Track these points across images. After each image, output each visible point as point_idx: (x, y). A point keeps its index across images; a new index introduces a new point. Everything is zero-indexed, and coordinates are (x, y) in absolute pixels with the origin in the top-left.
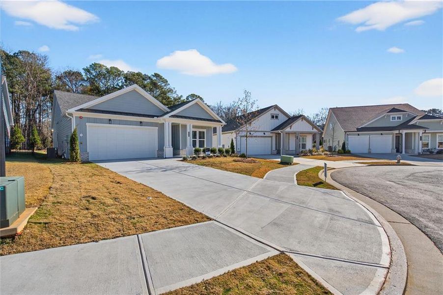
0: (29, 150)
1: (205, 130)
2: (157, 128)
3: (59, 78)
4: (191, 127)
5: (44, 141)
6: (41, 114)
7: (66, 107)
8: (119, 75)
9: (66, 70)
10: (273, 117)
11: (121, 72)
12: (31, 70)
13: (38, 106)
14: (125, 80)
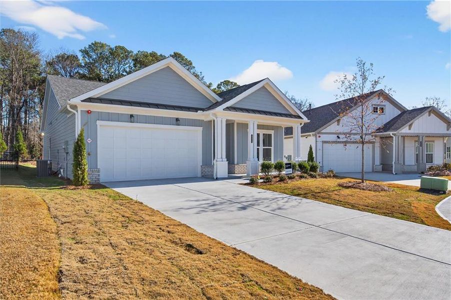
0: (11, 161)
1: (272, 132)
2: (201, 128)
3: (50, 64)
4: (256, 127)
5: (31, 149)
6: (28, 113)
7: (65, 98)
8: (127, 57)
9: (59, 53)
10: (375, 110)
11: (129, 52)
12: (16, 55)
13: (24, 102)
14: (134, 64)
